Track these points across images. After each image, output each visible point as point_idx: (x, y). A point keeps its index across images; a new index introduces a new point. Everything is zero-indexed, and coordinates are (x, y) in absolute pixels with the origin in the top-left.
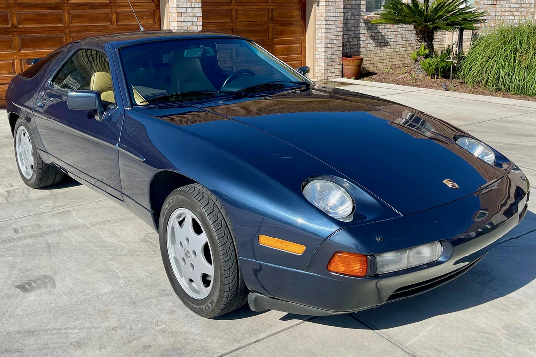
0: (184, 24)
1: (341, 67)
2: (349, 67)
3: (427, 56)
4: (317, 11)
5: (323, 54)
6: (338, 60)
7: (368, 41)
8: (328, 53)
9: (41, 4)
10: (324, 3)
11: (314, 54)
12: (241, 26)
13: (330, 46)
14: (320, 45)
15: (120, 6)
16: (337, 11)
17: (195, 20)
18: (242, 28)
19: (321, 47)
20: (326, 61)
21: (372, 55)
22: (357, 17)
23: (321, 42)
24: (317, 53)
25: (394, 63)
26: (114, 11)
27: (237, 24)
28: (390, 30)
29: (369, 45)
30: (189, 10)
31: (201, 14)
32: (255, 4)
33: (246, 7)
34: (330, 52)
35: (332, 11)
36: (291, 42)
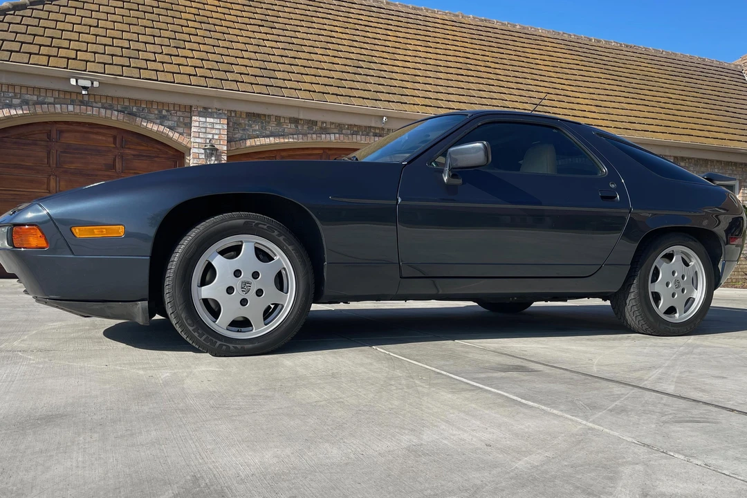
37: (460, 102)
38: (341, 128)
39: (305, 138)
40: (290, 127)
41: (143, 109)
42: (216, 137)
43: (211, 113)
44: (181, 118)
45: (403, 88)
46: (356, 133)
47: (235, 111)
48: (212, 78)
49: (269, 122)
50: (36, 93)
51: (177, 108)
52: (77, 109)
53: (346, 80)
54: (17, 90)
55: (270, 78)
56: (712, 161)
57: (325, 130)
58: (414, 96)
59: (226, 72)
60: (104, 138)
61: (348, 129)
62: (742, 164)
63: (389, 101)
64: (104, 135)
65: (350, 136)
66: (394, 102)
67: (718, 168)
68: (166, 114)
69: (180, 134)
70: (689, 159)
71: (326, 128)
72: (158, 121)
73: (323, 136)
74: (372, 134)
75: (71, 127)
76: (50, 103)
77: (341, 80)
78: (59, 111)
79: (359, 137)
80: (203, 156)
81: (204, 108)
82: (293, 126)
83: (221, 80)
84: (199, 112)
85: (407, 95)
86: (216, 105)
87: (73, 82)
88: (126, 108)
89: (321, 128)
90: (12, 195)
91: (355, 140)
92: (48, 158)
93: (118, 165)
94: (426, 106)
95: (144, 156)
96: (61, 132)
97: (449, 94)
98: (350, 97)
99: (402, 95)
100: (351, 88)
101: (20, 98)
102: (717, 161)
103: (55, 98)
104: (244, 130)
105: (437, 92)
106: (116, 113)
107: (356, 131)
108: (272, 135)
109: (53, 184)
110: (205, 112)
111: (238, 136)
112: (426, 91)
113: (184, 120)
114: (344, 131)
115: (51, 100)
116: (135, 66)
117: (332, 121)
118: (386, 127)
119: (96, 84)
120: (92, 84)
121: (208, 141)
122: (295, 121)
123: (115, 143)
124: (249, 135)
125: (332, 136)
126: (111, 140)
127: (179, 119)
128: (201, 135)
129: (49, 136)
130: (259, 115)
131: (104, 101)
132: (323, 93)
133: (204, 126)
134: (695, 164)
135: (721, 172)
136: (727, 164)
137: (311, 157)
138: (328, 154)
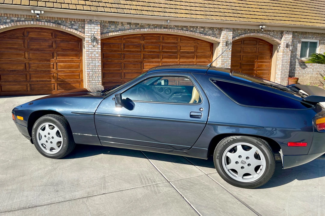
0: (224, 60)
1: (287, 82)
2: (291, 82)
5: (280, 75)
6: (286, 78)
7: (300, 71)
8: (282, 75)
9: (170, 51)
11: (275, 76)
12: (244, 62)
13: (283, 72)
14: (278, 72)
15: (198, 53)
16: (288, 57)
17: (228, 59)
18: (245, 63)
19: (279, 73)
20: (281, 78)
21: (301, 77)
23: (279, 70)
24: (276, 75)
25: (311, 82)
26: (195, 54)
27: (243, 61)
28: (310, 66)
29: (300, 73)
30: (226, 55)
31: (231, 57)
32: (251, 53)
33: (247, 54)
34: (283, 75)
35: (285, 57)
36: (264, 70)
37: (201, 11)
38: (149, 26)
39: (134, 31)
40: (127, 26)
41: (64, 21)
42: (96, 33)
43: (93, 22)
44: (80, 25)
45: (176, 5)
46: (156, 28)
47: (104, 21)
48: (93, 6)
49: (118, 24)
50: (16, 16)
51: (78, 20)
52: (35, 23)
53: (151, 3)
54: (8, 16)
55: (118, 4)
56: (309, 32)
58: (181, 9)
59: (99, 2)
60: (47, 34)
61: (152, 26)
63: (170, 13)
64: (47, 33)
65: (153, 29)
66: (172, 13)
67: (311, 35)
68: (74, 23)
69: (80, 32)
70: (299, 32)
71: (143, 26)
72: (70, 27)
73: (142, 29)
74: (163, 27)
75: (33, 30)
76: (23, 21)
77: (149, 2)
78: (27, 24)
80: (90, 41)
81: (90, 20)
82: (129, 26)
83: (97, 6)
84: (88, 22)
85: (178, 9)
86: (95, 18)
87: (32, 11)
88: (56, 21)
89: (141, 26)
90: (10, 60)
91: (155, 31)
92: (24, 44)
93: (54, 46)
94: (186, 14)
95: (65, 41)
96: (28, 32)
97: (196, 7)
98: (153, 11)
99: (175, 9)
100: (154, 7)
101: (10, 19)
102: (311, 32)
103: (25, 18)
104: (107, 28)
105: (191, 6)
106: (52, 24)
107: (156, 27)
108: (120, 30)
109: (27, 55)
110: (91, 22)
111: (105, 31)
112: (186, 6)
113: (81, 25)
114: (151, 27)
115: (23, 19)
116: (59, 2)
117: (146, 23)
118: (169, 25)
119: (43, 12)
120: (41, 12)
121: (92, 35)
122: (129, 24)
123: (52, 36)
124: (110, 31)
125: (146, 29)
126: (50, 34)
127: (79, 25)
128: (89, 32)
129: (23, 34)
130: (114, 22)
131: (46, 19)
132: (142, 10)
133: (90, 28)
134: (302, 34)
135: (312, 37)
136: (315, 33)
137: (136, 38)
138: (143, 36)
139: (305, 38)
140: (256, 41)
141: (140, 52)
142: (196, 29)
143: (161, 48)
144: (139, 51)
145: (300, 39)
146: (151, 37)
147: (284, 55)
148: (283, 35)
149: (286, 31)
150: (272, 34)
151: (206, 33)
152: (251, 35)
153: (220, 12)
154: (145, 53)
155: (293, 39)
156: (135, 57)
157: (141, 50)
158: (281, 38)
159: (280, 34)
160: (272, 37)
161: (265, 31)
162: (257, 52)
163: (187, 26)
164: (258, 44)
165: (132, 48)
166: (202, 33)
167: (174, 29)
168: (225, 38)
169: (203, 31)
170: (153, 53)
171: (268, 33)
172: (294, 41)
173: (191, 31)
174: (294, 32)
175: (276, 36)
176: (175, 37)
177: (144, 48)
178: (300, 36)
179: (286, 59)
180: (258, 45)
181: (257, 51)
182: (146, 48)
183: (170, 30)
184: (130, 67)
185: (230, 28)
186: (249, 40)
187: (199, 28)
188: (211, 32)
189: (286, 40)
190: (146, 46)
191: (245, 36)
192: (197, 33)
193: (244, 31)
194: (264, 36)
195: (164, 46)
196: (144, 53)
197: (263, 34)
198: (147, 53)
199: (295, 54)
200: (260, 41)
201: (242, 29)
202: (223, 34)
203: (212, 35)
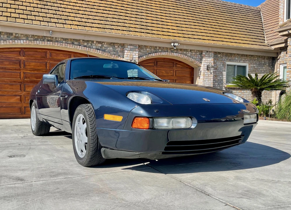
3: (257, 105)
4: (199, 81)
10: (202, 77)
16: (210, 81)
22: (221, 86)
28: (239, 93)
32: (166, 76)
35: (206, 81)
38: (27, 37)
39: (5, 42)
45: (68, 16)
46: (37, 40)
56: (234, 54)
57: (17, 38)
61: (32, 37)
62: (250, 55)
63: (56, 23)
65: (33, 41)
66: (58, 23)
67: (238, 58)
70: (223, 53)
73: (16, 41)
74: (46, 40)
77: (31, 11)
79: (38, 42)
85: (69, 20)
89: (15, 37)
91: (35, 44)
94: (78, 25)
98: (32, 20)
99: (65, 20)
102: (237, 54)
105: (87, 19)
107: (36, 39)
114: (29, 39)
117: (22, 33)
125: (22, 41)
132: (16, 18)
134: (226, 56)
135: (239, 59)
136: (243, 55)
137: (14, 53)
138: (22, 51)
139: (230, 60)
140: (172, 62)
141: (20, 70)
142: (92, 45)
143: (48, 65)
144: (17, 69)
145: (225, 62)
146: (34, 52)
147: (205, 79)
148: (202, 55)
149: (205, 51)
150: (190, 55)
151: (105, 50)
152: (163, 54)
153: (124, 26)
154: (26, 71)
155: (215, 61)
156: (13, 76)
157: (21, 67)
158: (201, 60)
159: (200, 54)
160: (189, 58)
161: (181, 50)
162: (174, 76)
163: (79, 40)
164: (175, 66)
165: (8, 65)
166: (100, 50)
167: (62, 43)
168: (129, 56)
169: (100, 47)
170: (37, 71)
171: (185, 53)
172: (217, 63)
173: (85, 46)
174: (216, 53)
175: (195, 57)
176: (67, 54)
177: (25, 65)
178: (224, 58)
179: (208, 83)
180: (175, 68)
181: (175, 74)
182: (27, 66)
183: (56, 43)
184: (5, 88)
185: (136, 44)
186: (164, 62)
187: (95, 43)
188: (111, 48)
189: (207, 61)
190: (27, 63)
191: (156, 55)
192: (92, 49)
193: (154, 49)
194: (179, 56)
195: (52, 64)
196: (24, 71)
197: (178, 54)
198: (28, 71)
199: (219, 78)
200: (177, 63)
201: (151, 47)
202: (126, 51)
203: (112, 53)
